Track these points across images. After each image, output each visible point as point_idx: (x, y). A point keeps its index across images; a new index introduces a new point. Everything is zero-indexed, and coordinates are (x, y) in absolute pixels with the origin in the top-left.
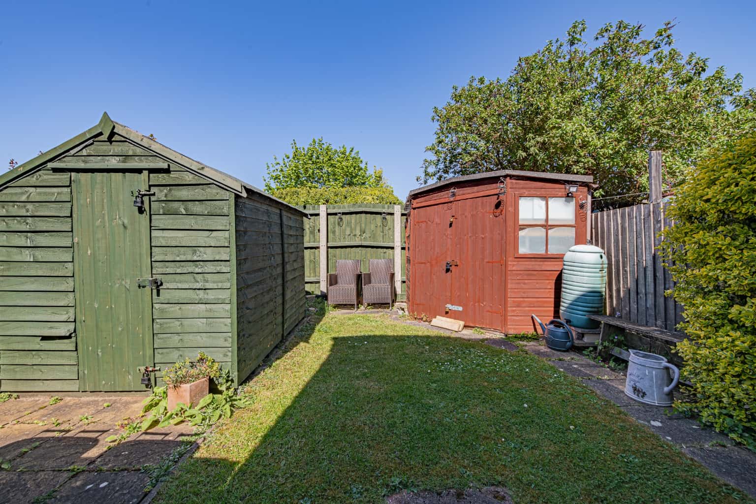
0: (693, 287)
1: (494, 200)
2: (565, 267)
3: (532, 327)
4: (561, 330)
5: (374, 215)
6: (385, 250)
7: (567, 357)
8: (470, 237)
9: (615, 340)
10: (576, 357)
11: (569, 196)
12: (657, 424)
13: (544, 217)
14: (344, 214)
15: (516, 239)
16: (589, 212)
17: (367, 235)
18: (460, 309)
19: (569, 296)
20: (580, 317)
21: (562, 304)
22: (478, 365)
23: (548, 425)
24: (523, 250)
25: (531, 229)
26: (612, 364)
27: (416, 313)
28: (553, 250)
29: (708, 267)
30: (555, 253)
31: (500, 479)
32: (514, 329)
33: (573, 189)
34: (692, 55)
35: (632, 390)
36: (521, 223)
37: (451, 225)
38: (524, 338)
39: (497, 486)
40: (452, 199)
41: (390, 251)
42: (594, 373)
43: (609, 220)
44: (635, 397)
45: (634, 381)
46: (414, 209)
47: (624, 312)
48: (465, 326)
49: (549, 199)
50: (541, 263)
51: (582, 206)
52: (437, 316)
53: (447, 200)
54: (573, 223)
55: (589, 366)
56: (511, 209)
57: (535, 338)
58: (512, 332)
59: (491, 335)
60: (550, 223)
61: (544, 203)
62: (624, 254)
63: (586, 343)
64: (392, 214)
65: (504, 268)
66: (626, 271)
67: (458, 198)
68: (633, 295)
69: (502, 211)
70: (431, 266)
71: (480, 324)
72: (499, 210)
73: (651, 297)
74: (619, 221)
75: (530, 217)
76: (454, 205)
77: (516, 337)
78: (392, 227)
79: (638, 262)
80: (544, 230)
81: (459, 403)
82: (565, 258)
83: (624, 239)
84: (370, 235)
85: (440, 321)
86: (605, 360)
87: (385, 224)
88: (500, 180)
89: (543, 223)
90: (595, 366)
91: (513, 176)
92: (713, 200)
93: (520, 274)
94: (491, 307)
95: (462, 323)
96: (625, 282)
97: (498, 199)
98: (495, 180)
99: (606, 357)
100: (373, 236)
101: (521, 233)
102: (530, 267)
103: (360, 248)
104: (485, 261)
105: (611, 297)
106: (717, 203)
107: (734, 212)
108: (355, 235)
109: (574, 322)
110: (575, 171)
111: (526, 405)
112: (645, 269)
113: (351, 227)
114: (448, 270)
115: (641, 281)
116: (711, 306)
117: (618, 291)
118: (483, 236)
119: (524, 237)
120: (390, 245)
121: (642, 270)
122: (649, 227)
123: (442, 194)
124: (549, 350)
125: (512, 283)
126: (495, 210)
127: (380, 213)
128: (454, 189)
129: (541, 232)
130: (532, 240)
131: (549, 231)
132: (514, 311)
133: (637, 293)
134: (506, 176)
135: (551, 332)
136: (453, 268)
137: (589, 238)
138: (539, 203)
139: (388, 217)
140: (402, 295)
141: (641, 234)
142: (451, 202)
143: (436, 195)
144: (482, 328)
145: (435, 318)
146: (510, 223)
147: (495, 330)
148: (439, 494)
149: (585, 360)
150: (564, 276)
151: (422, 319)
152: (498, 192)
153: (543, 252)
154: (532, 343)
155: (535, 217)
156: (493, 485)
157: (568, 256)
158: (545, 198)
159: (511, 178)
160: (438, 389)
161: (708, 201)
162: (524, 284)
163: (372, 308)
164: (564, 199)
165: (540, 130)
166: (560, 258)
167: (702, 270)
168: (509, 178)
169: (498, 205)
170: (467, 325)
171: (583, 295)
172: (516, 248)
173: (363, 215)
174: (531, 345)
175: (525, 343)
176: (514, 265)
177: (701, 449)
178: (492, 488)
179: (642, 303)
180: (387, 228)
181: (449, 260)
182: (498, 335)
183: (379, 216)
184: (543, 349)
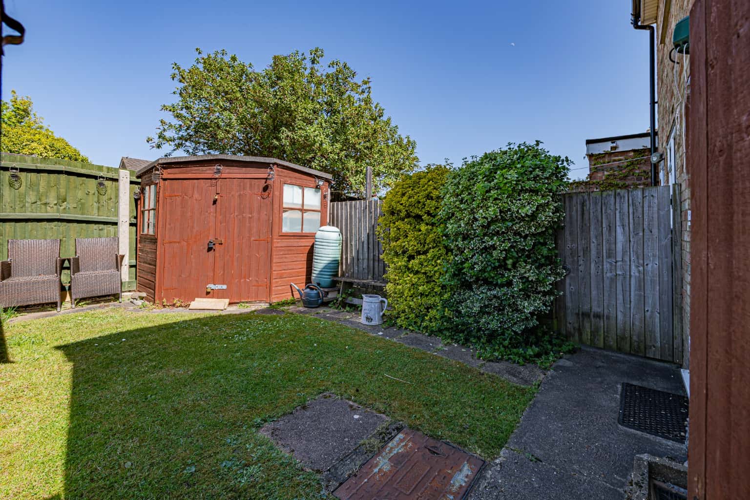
0: (393, 253)
1: (262, 183)
2: (317, 243)
3: (291, 294)
4: (315, 292)
5: (84, 178)
6: (101, 226)
7: (321, 311)
8: (237, 216)
9: (349, 292)
10: (326, 309)
11: (317, 188)
12: (381, 333)
13: (301, 202)
14: (22, 170)
15: (280, 219)
16: (329, 202)
17: (71, 204)
18: (225, 287)
19: (319, 265)
20: (326, 280)
21: (313, 272)
22: (264, 330)
23: (334, 351)
24: (285, 229)
25: (292, 211)
26: (348, 309)
27: (165, 300)
28: (307, 230)
29: (400, 240)
30: (308, 232)
31: (324, 388)
32: (277, 298)
33: (321, 183)
34: (378, 104)
35: (365, 319)
36: (285, 206)
37: (215, 202)
38: (286, 303)
39: (323, 392)
40: (217, 176)
41: (111, 228)
42: (341, 316)
43: (342, 209)
44: (367, 323)
45: (367, 313)
46: (165, 180)
47: (350, 273)
48: (230, 304)
49: (305, 188)
50: (298, 240)
51: (325, 197)
52: (196, 299)
53: (210, 176)
54: (319, 209)
55: (335, 313)
56: (277, 193)
57: (293, 303)
58: (275, 301)
59: (257, 307)
60: (305, 208)
61: (300, 191)
62: (351, 233)
63: (330, 299)
64: (116, 180)
65: (270, 246)
66: (351, 245)
67: (224, 176)
68: (355, 261)
69: (269, 194)
70: (188, 244)
71: (245, 299)
72: (266, 193)
73: (366, 261)
74: (348, 210)
75: (291, 201)
76: (219, 182)
77: (278, 305)
78: (113, 197)
79: (359, 238)
80: (301, 213)
81: (268, 358)
82: (317, 236)
83: (351, 223)
84: (75, 205)
85: (200, 303)
86: (344, 307)
87: (103, 192)
88: (270, 166)
89: (300, 207)
90: (339, 313)
91: (280, 165)
92: (404, 205)
93: (283, 250)
94: (257, 281)
95: (227, 301)
96: (351, 252)
97: (266, 183)
98: (266, 165)
99: (344, 304)
100: (82, 206)
101: (285, 215)
102: (290, 244)
103: (56, 223)
104: (253, 239)
105: (342, 264)
106: (405, 206)
107: (411, 212)
108: (46, 204)
109: (323, 284)
110: (314, 166)
111: (315, 345)
112: (363, 243)
113: (38, 191)
114: (210, 249)
115: (361, 251)
116: (401, 262)
117: (347, 259)
118: (250, 216)
119: (286, 218)
120: (113, 219)
121: (361, 244)
122: (366, 215)
123: (204, 168)
124: (306, 309)
125: (276, 258)
126: (263, 193)
127: (95, 177)
128: (219, 166)
129: (298, 215)
130: (292, 221)
131: (304, 214)
132: (277, 282)
133: (358, 260)
134: (274, 164)
135: (307, 295)
136: (217, 247)
137: (328, 221)
138: (297, 190)
139: (108, 183)
140: (129, 283)
141: (361, 220)
142: (216, 179)
143: (196, 168)
144: (247, 302)
145: (194, 300)
146: (276, 206)
147: (261, 301)
148: (292, 413)
149: (332, 310)
150: (316, 250)
151: (174, 305)
152: (266, 177)
153: (299, 231)
154: (291, 307)
155: (295, 202)
156: (321, 393)
157: (319, 234)
158: (302, 187)
159: (277, 166)
160: (243, 355)
161: (402, 204)
162: (286, 258)
163: (88, 304)
164: (314, 189)
165: (289, 126)
166: (312, 236)
167: (398, 242)
168: (276, 166)
169: (266, 189)
170: (233, 301)
171: (329, 264)
172: (280, 227)
173: (63, 177)
174: (292, 308)
175: (286, 308)
176: (278, 242)
177: (401, 338)
178: (321, 395)
179: (361, 265)
180: (105, 197)
181: (212, 239)
182: (264, 306)
183: (94, 180)
184: (302, 309)
